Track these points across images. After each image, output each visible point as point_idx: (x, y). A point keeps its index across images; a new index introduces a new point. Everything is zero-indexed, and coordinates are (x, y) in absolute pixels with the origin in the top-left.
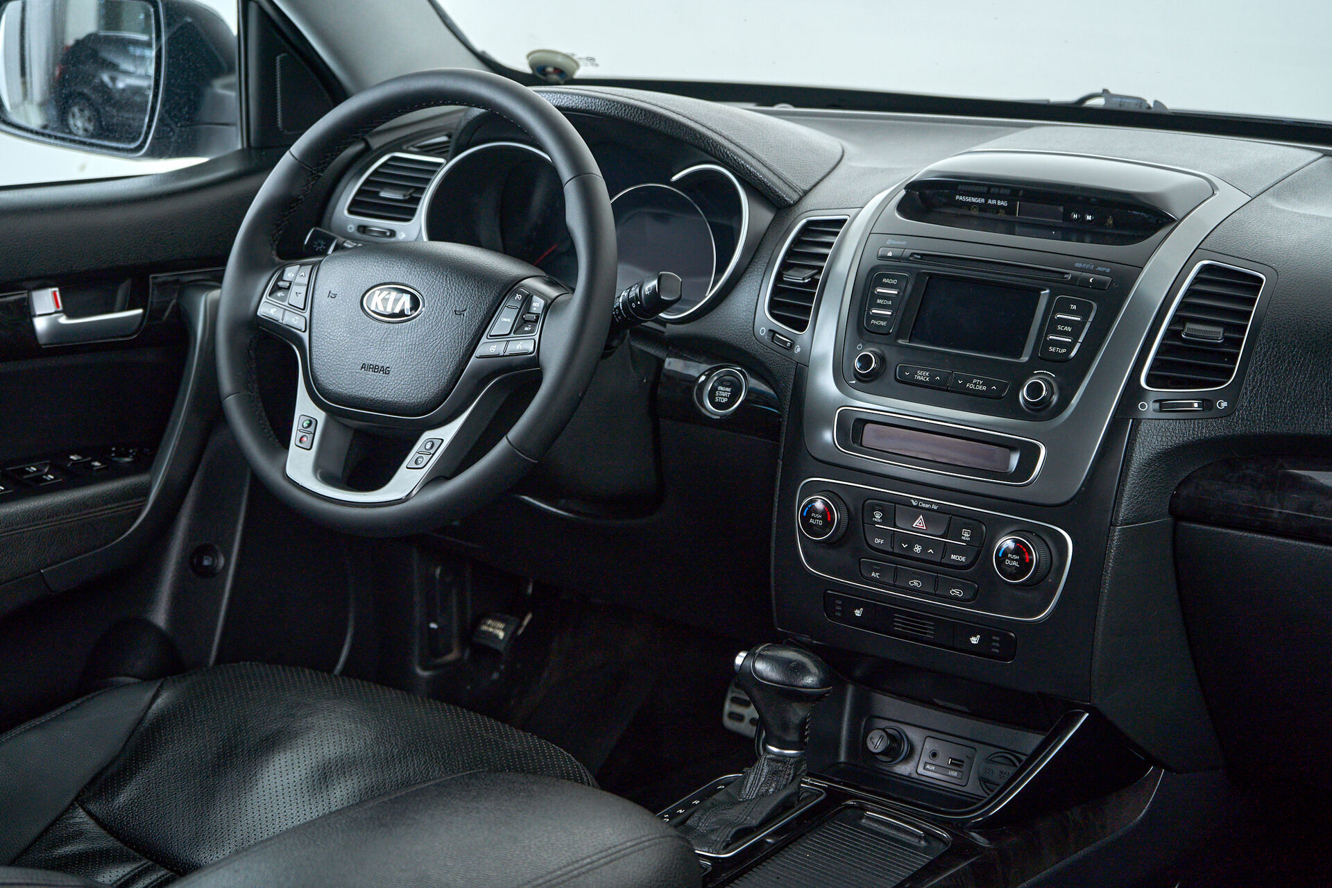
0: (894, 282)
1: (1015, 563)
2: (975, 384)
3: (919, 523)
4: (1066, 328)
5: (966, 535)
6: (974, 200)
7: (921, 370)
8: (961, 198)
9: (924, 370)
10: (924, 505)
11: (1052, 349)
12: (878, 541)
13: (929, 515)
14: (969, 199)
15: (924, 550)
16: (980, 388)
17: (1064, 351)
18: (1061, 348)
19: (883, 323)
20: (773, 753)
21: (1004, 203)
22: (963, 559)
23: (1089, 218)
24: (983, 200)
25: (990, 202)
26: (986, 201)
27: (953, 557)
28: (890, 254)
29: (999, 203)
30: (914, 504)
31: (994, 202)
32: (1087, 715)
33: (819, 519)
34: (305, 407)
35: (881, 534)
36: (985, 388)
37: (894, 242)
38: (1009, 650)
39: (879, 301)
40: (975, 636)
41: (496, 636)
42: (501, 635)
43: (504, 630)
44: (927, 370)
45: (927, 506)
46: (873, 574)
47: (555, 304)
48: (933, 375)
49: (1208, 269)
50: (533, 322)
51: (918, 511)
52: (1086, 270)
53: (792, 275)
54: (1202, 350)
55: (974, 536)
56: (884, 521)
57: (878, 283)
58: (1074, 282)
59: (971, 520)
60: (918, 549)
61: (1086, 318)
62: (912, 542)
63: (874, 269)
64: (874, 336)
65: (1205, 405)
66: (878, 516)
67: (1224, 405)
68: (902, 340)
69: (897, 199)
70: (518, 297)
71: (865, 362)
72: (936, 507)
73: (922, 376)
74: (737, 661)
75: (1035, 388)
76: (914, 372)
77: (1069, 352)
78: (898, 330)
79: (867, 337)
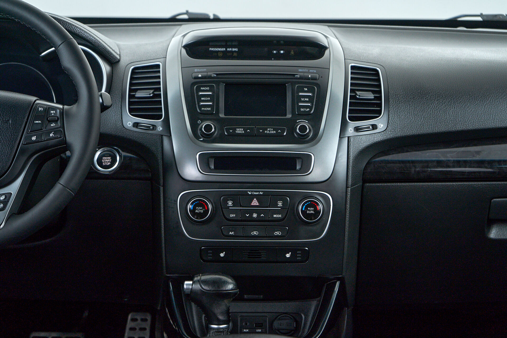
0: (208, 88)
1: (312, 212)
2: (269, 131)
3: (255, 202)
4: (306, 99)
5: (280, 204)
6: (219, 49)
7: (238, 128)
8: (212, 49)
9: (240, 128)
10: (255, 193)
11: (302, 110)
12: (232, 216)
13: (258, 197)
14: (217, 49)
15: (259, 215)
16: (272, 132)
17: (308, 110)
18: (307, 108)
19: (209, 109)
20: (214, 329)
21: (236, 50)
22: (280, 216)
23: (282, 52)
24: (224, 49)
25: (228, 49)
26: (226, 49)
27: (275, 216)
28: (200, 76)
29: (233, 50)
30: (250, 193)
31: (230, 49)
32: (338, 282)
33: (201, 209)
35: (233, 212)
36: (275, 132)
37: (198, 70)
38: (306, 255)
39: (202, 99)
40: (288, 253)
44: (242, 128)
45: (257, 193)
46: (230, 233)
47: (66, 111)
48: (245, 130)
49: (353, 67)
50: (56, 121)
51: (253, 196)
52: (304, 72)
53: (139, 94)
54: (366, 103)
55: (285, 203)
56: (234, 205)
57: (199, 90)
58: (301, 78)
59: (282, 196)
60: (255, 215)
61: (313, 93)
62: (251, 212)
63: (193, 84)
64: (206, 115)
65: (374, 127)
66: (230, 203)
67: (382, 126)
68: (222, 115)
69: (184, 51)
70: (40, 109)
71: (208, 128)
72: (261, 193)
73: (239, 131)
74: (185, 286)
75: (303, 129)
76: (235, 130)
77: (311, 110)
78: (218, 112)
79: (202, 117)
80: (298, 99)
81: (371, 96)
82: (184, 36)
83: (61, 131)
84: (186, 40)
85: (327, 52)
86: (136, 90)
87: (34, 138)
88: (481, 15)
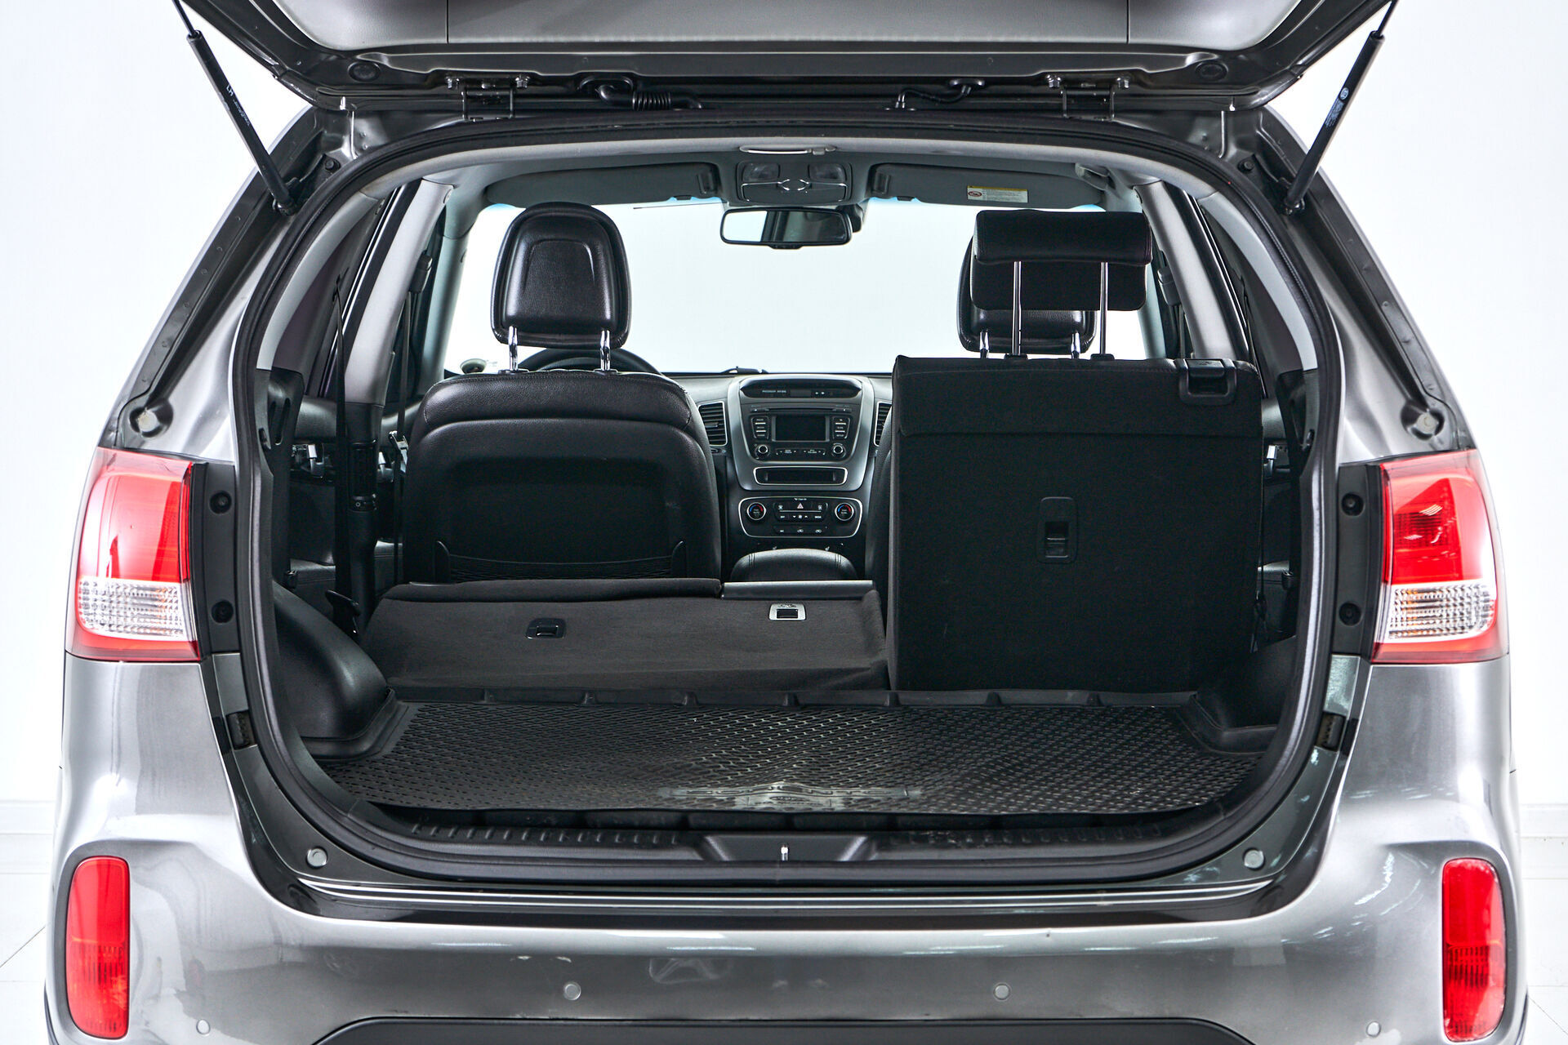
0: (762, 420)
1: (846, 514)
2: (811, 451)
3: (800, 506)
4: (841, 428)
5: (820, 507)
6: (771, 391)
8: (764, 391)
10: (800, 499)
11: (838, 435)
12: (782, 517)
13: (802, 502)
14: (768, 392)
15: (803, 517)
16: (814, 453)
17: (843, 436)
18: (841, 435)
19: (763, 435)
21: (785, 391)
22: (820, 517)
23: (823, 393)
24: (775, 391)
25: (778, 391)
27: (816, 517)
28: (756, 410)
29: (782, 392)
30: (796, 499)
31: (780, 391)
33: (758, 511)
35: (783, 514)
37: (754, 406)
38: (842, 550)
39: (758, 428)
40: (827, 547)
45: (802, 499)
46: (781, 531)
48: (792, 451)
49: (880, 404)
51: (799, 502)
52: (840, 407)
55: (824, 507)
56: (784, 509)
57: (755, 421)
58: (837, 411)
59: (822, 502)
60: (800, 517)
61: (847, 423)
62: (797, 514)
63: (751, 417)
64: (761, 440)
66: (781, 507)
68: (773, 440)
69: (742, 393)
71: (763, 449)
72: (805, 499)
73: (788, 451)
75: (838, 449)
76: (784, 451)
77: (845, 436)
78: (770, 437)
79: (757, 441)
80: (833, 427)
82: (740, 382)
84: (743, 384)
85: (860, 393)
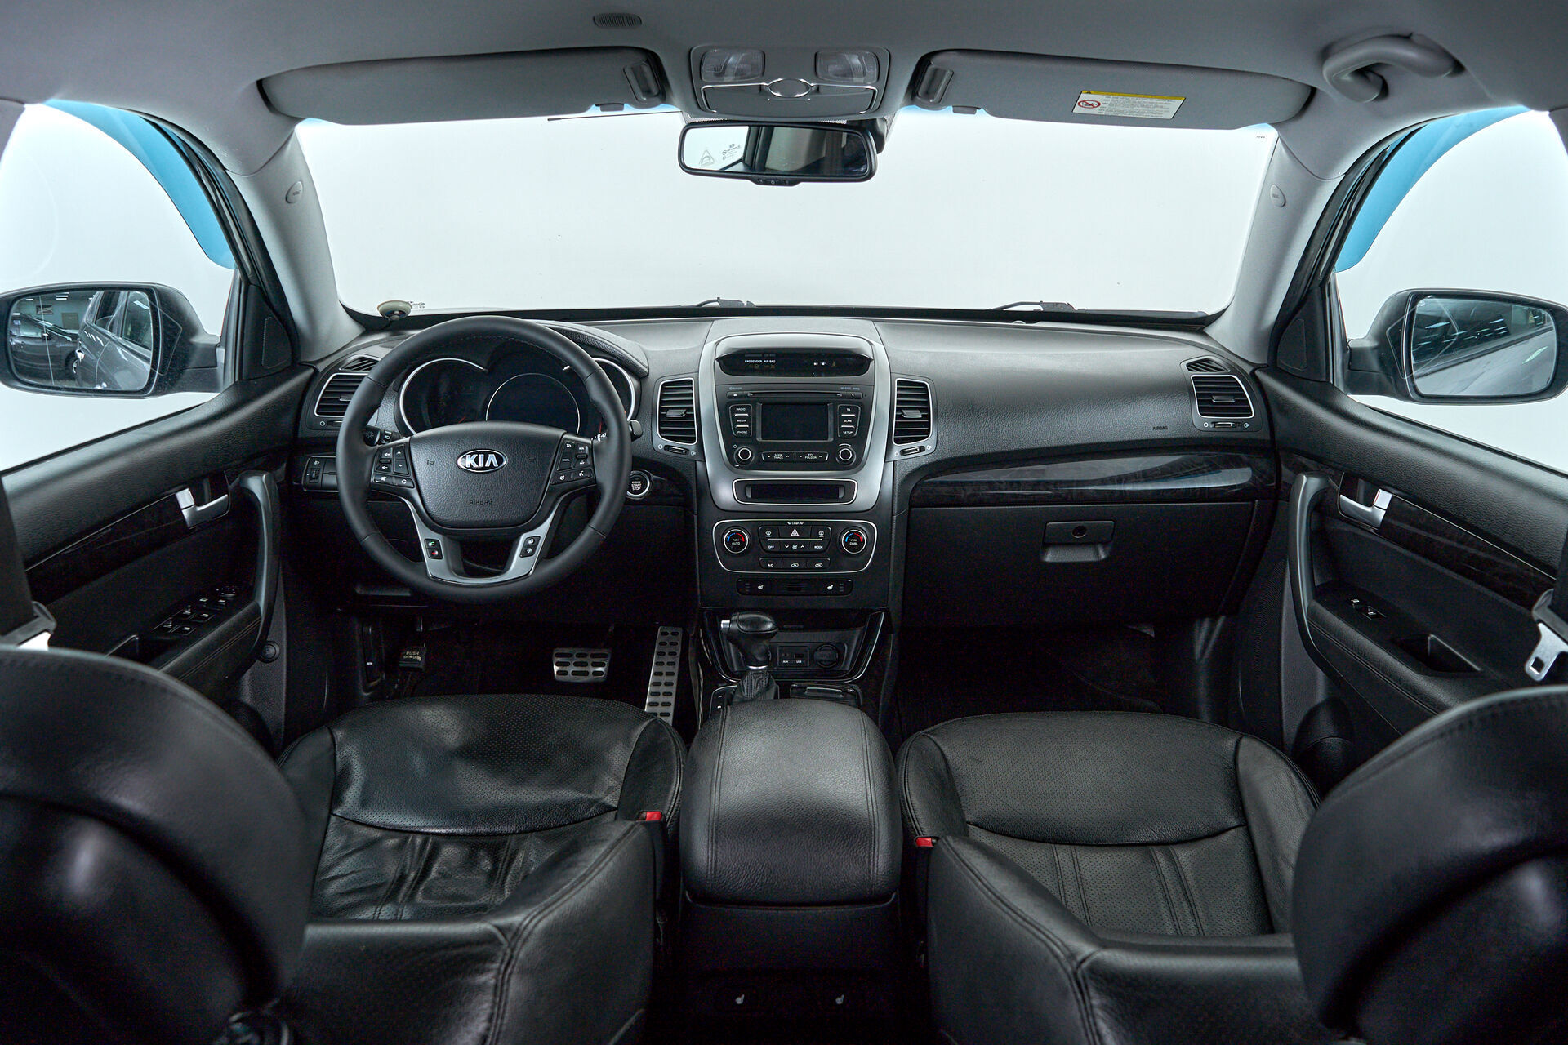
0: (744, 409)
1: (855, 544)
2: (810, 456)
3: (795, 533)
4: (848, 421)
5: (821, 534)
6: (755, 361)
7: (776, 453)
8: (748, 361)
9: (778, 453)
10: (795, 524)
11: (845, 433)
12: (770, 547)
13: (798, 528)
14: (752, 361)
15: (799, 546)
16: (813, 458)
18: (850, 431)
19: (745, 432)
20: (753, 670)
21: (774, 361)
22: (822, 547)
23: (823, 364)
24: (761, 361)
25: (765, 361)
26: (763, 361)
27: (816, 547)
28: (735, 395)
29: (771, 361)
30: (789, 524)
31: (768, 361)
32: (884, 613)
33: (738, 541)
34: (423, 534)
35: (771, 543)
36: (816, 457)
37: (734, 388)
38: (849, 587)
39: (738, 421)
40: (830, 586)
41: (417, 660)
42: (419, 659)
43: (420, 655)
44: (780, 453)
45: (797, 524)
46: (769, 565)
47: (595, 447)
48: (784, 455)
49: (899, 382)
50: (584, 459)
51: (792, 527)
52: (847, 391)
53: (671, 414)
54: (914, 422)
55: (826, 533)
56: (773, 536)
57: (734, 411)
58: (844, 397)
59: (823, 527)
60: (795, 547)
61: (857, 414)
62: (791, 544)
63: (729, 404)
64: (742, 439)
65: (922, 449)
66: (769, 534)
67: (930, 447)
68: (759, 439)
69: (717, 363)
70: (568, 446)
71: (745, 454)
72: (801, 523)
73: (778, 456)
74: (722, 626)
75: (846, 454)
76: (773, 455)
77: (854, 432)
78: (755, 435)
79: (738, 441)
80: (839, 421)
81: (918, 415)
82: (717, 344)
83: (590, 469)
84: (721, 351)
85: (872, 364)
86: (668, 409)
87: (562, 478)
88: (1041, 303)
